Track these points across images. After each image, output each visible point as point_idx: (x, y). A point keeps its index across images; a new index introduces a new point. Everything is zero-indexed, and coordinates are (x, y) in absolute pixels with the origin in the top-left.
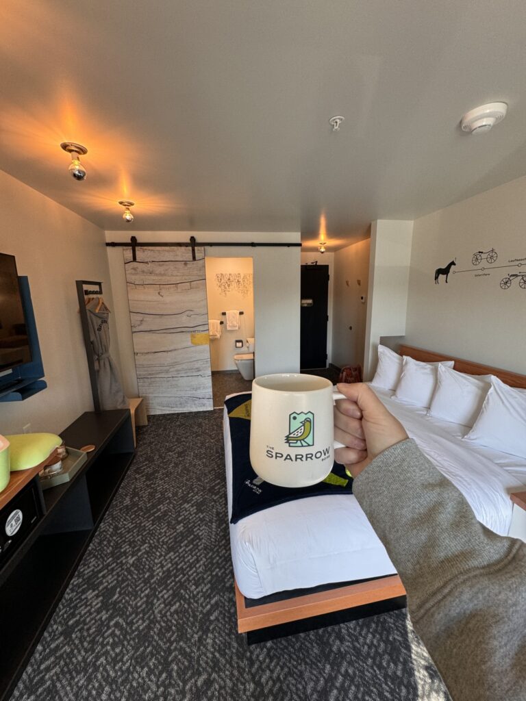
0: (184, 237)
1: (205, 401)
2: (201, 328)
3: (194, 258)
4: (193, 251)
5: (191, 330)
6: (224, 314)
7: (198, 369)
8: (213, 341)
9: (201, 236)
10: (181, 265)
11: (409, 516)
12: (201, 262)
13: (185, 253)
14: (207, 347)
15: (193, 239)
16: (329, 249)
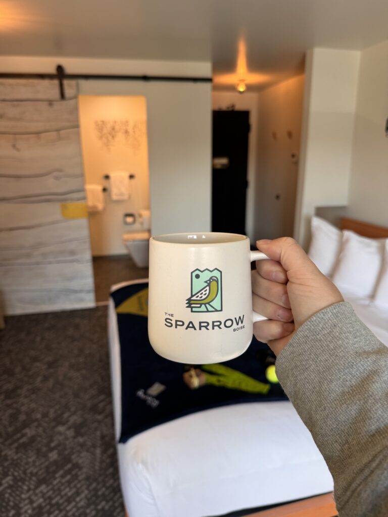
0: (47, 64)
1: (83, 295)
2: (75, 195)
3: (63, 96)
4: (61, 86)
5: (61, 198)
6: (107, 177)
7: (72, 253)
8: (93, 214)
9: (72, 65)
10: (44, 106)
11: (339, 390)
12: (72, 102)
13: (50, 88)
14: (83, 222)
15: (60, 68)
16: (250, 88)
